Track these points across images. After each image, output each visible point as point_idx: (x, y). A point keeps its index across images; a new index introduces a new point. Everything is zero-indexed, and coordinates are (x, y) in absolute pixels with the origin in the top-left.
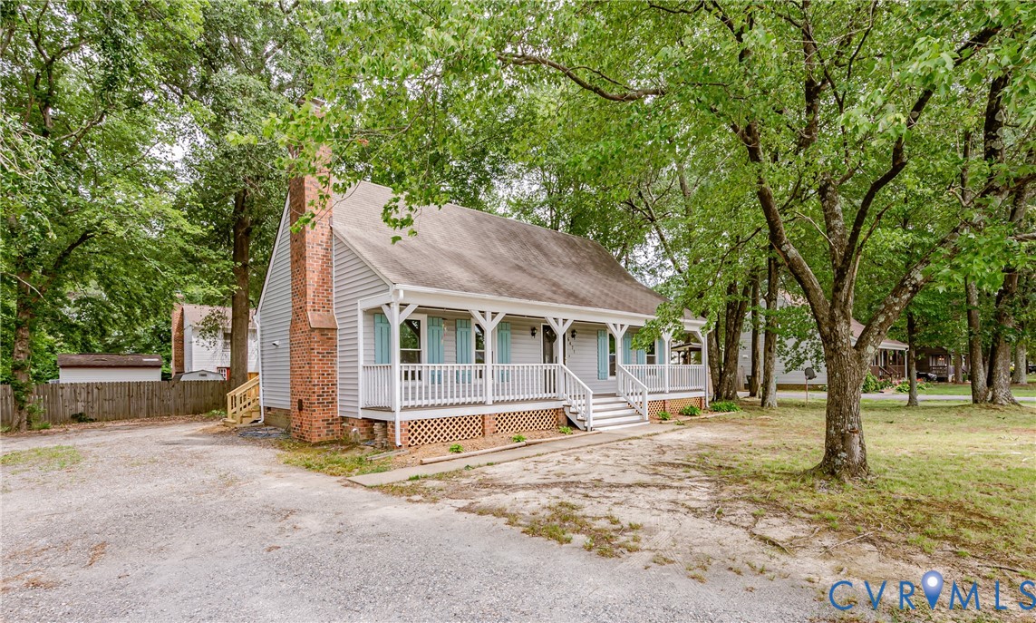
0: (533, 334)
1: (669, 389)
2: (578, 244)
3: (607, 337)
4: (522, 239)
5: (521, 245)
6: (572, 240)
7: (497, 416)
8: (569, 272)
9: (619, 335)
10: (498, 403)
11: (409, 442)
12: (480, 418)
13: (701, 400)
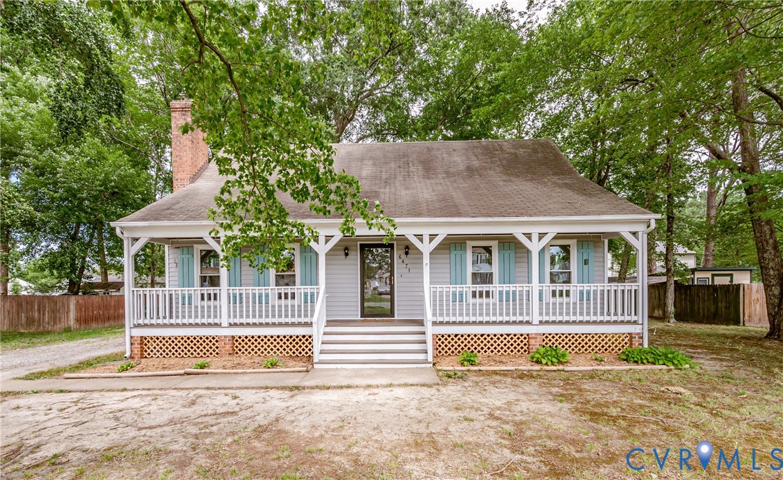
1: (541, 319)
2: (505, 148)
3: (466, 250)
4: (411, 159)
5: (402, 165)
6: (499, 145)
7: (237, 338)
8: (442, 181)
9: (426, 248)
10: (235, 325)
11: (146, 354)
12: (216, 338)
13: (631, 338)
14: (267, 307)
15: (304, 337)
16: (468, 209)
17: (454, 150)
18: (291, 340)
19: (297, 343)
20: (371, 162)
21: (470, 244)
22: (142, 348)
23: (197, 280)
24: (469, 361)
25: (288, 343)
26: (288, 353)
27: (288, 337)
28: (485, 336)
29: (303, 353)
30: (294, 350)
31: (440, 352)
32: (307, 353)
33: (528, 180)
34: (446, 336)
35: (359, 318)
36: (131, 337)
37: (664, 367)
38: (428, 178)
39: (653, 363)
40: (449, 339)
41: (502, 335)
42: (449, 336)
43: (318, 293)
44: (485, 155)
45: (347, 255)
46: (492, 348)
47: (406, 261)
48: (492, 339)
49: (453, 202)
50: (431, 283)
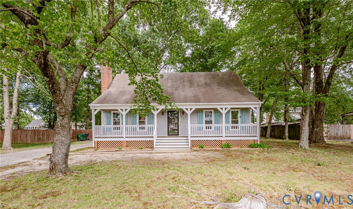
1: (226, 135)
2: (219, 75)
3: (203, 113)
4: (185, 80)
5: (182, 82)
6: (217, 74)
7: (128, 141)
8: (196, 88)
9: (189, 112)
10: (128, 137)
11: (99, 147)
12: (122, 142)
13: (255, 141)
14: (136, 132)
15: (150, 141)
16: (203, 100)
17: (201, 76)
18: (145, 142)
19: (147, 143)
20: (171, 81)
21: (204, 111)
22: (98, 145)
23: (112, 123)
24: (201, 147)
25: (144, 143)
26: (144, 146)
27: (144, 141)
28: (208, 141)
29: (149, 146)
30: (146, 145)
31: (193, 146)
32: (151, 146)
33: (225, 88)
34: (195, 141)
35: (167, 136)
36: (94, 141)
37: (260, 149)
38: (191, 87)
39: (257, 148)
40: (196, 142)
41: (213, 141)
42: (196, 141)
43: (154, 127)
44: (212, 78)
45: (163, 114)
46: (210, 145)
47: (183, 117)
48: (210, 142)
49: (198, 97)
50: (190, 124)
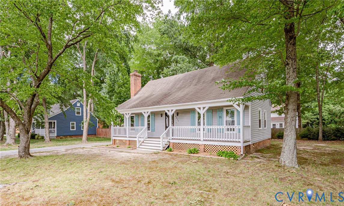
0: (162, 116)
1: (204, 139)
3: (195, 113)
4: (196, 77)
5: (192, 80)
7: (130, 141)
9: (170, 114)
11: (115, 144)
20: (183, 81)
23: (130, 125)
31: (174, 148)
34: (176, 143)
41: (192, 144)
46: (189, 148)
47: (177, 118)
49: (185, 97)
